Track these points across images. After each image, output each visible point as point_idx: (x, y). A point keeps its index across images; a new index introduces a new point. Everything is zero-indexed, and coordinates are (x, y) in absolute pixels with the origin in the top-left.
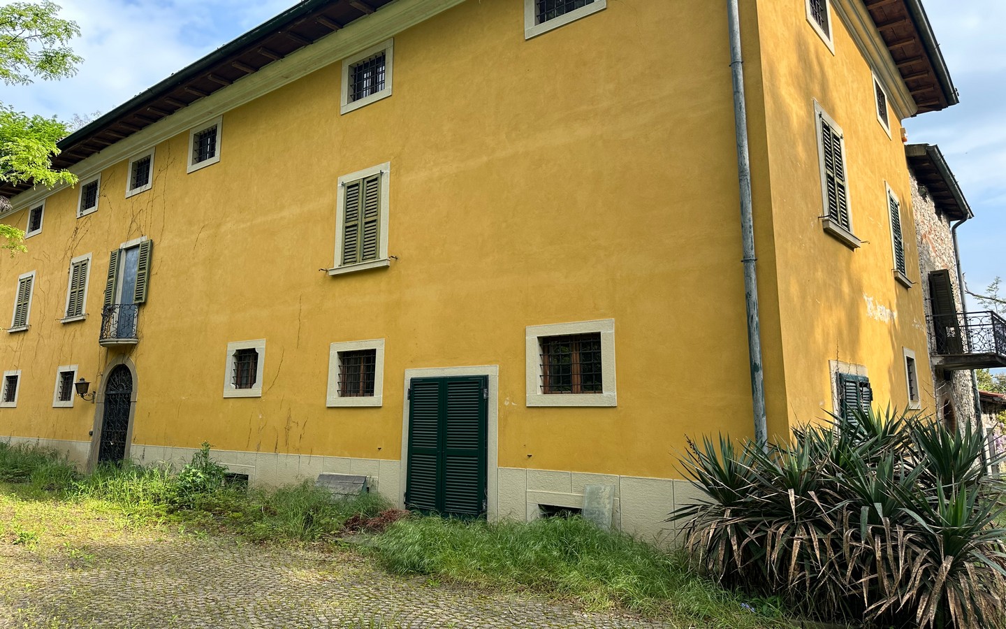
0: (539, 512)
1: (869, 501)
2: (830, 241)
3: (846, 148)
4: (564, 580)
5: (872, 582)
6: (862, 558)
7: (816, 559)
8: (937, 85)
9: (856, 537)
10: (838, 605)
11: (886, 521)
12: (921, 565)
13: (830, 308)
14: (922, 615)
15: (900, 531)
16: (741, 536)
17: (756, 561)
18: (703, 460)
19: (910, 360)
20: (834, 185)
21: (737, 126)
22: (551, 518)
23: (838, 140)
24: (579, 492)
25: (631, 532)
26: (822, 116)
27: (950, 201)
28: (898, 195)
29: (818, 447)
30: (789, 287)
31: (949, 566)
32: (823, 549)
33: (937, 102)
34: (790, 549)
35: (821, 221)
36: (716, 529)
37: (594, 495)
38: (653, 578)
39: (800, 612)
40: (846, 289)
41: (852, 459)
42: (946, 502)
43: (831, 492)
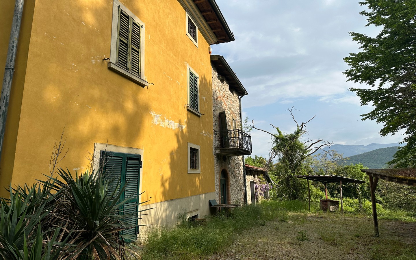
3: (147, 34)
13: (105, 113)
19: (194, 150)
20: (127, 47)
23: (138, 27)
26: (122, 8)
27: (237, 86)
28: (199, 74)
35: (106, 62)
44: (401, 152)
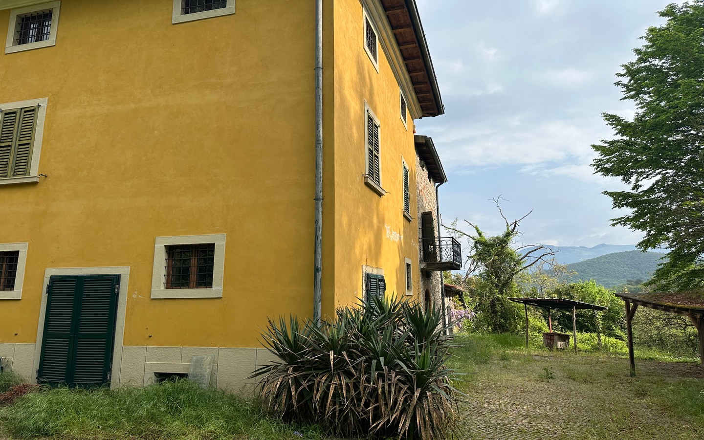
0: (154, 378)
1: (377, 357)
2: (367, 190)
3: (381, 133)
4: (168, 429)
5: (376, 409)
6: (371, 394)
7: (344, 398)
8: (434, 101)
9: (368, 380)
10: (355, 426)
11: (385, 368)
12: (403, 396)
13: (365, 232)
14: (402, 427)
15: (393, 374)
16: (298, 384)
17: (306, 401)
18: (278, 334)
19: (408, 265)
20: (372, 156)
21: (317, 110)
22: (163, 382)
23: (377, 127)
24: (187, 361)
25: (224, 387)
26: (369, 111)
27: (436, 171)
28: (408, 165)
29: (351, 321)
30: (341, 218)
31: (418, 395)
32: (348, 390)
33: (433, 112)
34: (328, 392)
35: (363, 177)
36: (282, 382)
37: (198, 363)
38: (236, 420)
39: (331, 433)
40: (375, 220)
41: (369, 329)
42: (419, 354)
43: (356, 351)
44: (662, 272)
